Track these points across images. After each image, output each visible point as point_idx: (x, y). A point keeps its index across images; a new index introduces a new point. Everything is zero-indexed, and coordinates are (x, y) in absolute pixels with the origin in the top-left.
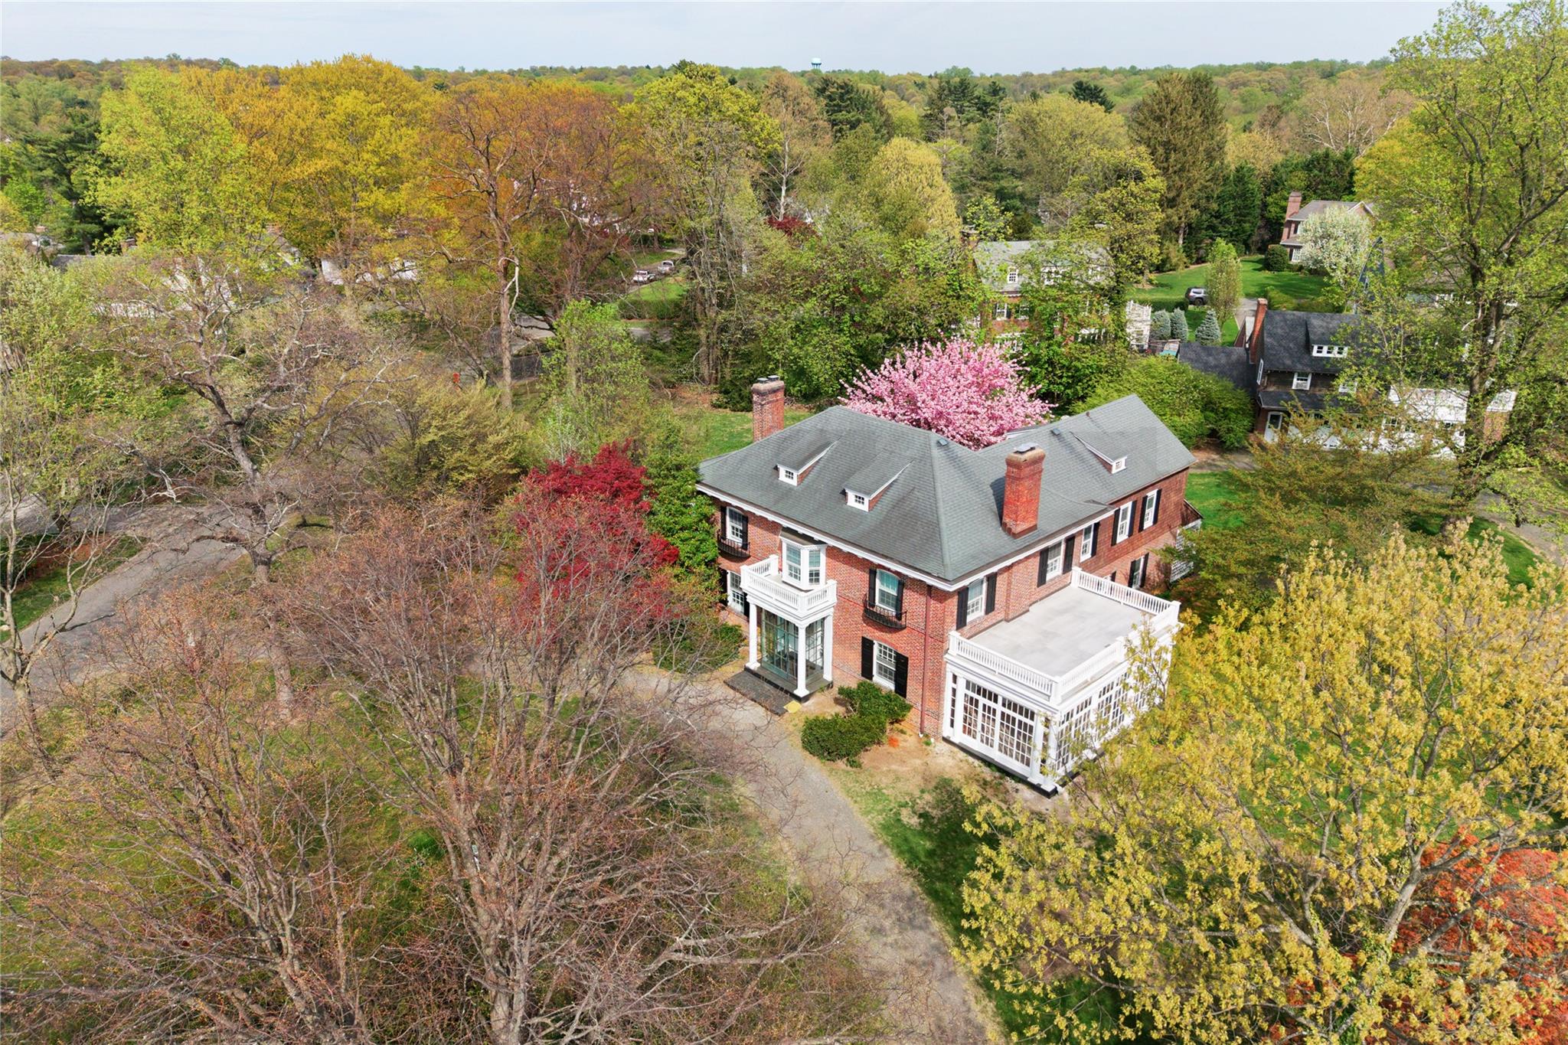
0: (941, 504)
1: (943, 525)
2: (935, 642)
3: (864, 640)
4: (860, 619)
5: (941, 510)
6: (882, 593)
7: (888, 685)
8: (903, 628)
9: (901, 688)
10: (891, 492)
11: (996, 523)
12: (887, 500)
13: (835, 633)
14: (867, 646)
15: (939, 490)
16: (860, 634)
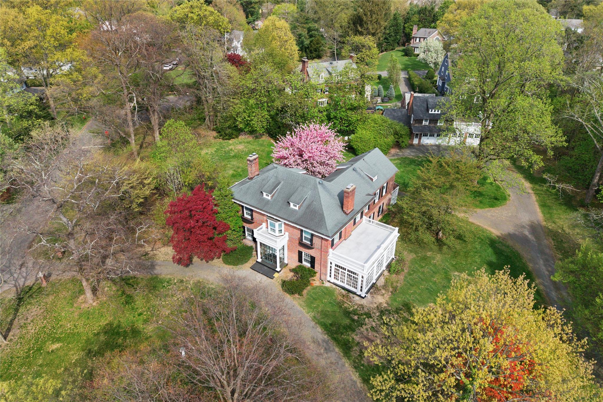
0: (323, 207)
1: (325, 215)
2: (324, 252)
3: (299, 251)
4: (297, 245)
5: (324, 209)
6: (305, 237)
7: (309, 265)
8: (313, 248)
9: (313, 266)
10: (305, 202)
11: (341, 210)
12: (304, 205)
13: (288, 249)
14: (300, 253)
15: (322, 201)
16: (298, 249)
